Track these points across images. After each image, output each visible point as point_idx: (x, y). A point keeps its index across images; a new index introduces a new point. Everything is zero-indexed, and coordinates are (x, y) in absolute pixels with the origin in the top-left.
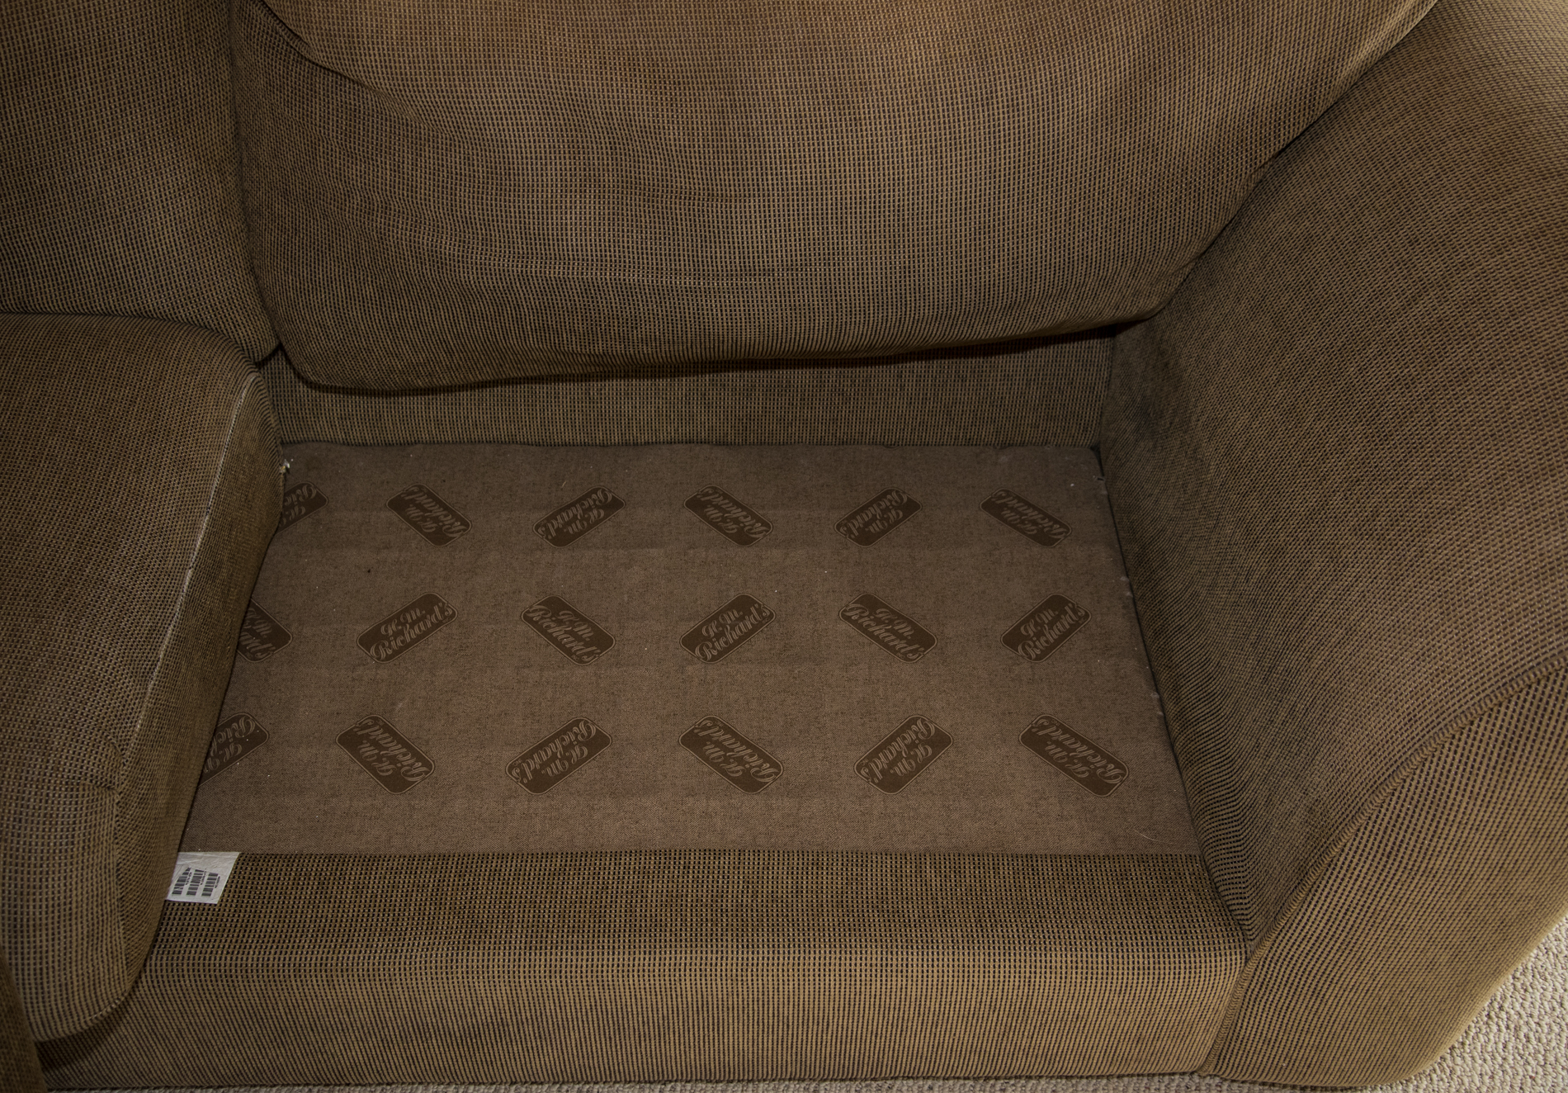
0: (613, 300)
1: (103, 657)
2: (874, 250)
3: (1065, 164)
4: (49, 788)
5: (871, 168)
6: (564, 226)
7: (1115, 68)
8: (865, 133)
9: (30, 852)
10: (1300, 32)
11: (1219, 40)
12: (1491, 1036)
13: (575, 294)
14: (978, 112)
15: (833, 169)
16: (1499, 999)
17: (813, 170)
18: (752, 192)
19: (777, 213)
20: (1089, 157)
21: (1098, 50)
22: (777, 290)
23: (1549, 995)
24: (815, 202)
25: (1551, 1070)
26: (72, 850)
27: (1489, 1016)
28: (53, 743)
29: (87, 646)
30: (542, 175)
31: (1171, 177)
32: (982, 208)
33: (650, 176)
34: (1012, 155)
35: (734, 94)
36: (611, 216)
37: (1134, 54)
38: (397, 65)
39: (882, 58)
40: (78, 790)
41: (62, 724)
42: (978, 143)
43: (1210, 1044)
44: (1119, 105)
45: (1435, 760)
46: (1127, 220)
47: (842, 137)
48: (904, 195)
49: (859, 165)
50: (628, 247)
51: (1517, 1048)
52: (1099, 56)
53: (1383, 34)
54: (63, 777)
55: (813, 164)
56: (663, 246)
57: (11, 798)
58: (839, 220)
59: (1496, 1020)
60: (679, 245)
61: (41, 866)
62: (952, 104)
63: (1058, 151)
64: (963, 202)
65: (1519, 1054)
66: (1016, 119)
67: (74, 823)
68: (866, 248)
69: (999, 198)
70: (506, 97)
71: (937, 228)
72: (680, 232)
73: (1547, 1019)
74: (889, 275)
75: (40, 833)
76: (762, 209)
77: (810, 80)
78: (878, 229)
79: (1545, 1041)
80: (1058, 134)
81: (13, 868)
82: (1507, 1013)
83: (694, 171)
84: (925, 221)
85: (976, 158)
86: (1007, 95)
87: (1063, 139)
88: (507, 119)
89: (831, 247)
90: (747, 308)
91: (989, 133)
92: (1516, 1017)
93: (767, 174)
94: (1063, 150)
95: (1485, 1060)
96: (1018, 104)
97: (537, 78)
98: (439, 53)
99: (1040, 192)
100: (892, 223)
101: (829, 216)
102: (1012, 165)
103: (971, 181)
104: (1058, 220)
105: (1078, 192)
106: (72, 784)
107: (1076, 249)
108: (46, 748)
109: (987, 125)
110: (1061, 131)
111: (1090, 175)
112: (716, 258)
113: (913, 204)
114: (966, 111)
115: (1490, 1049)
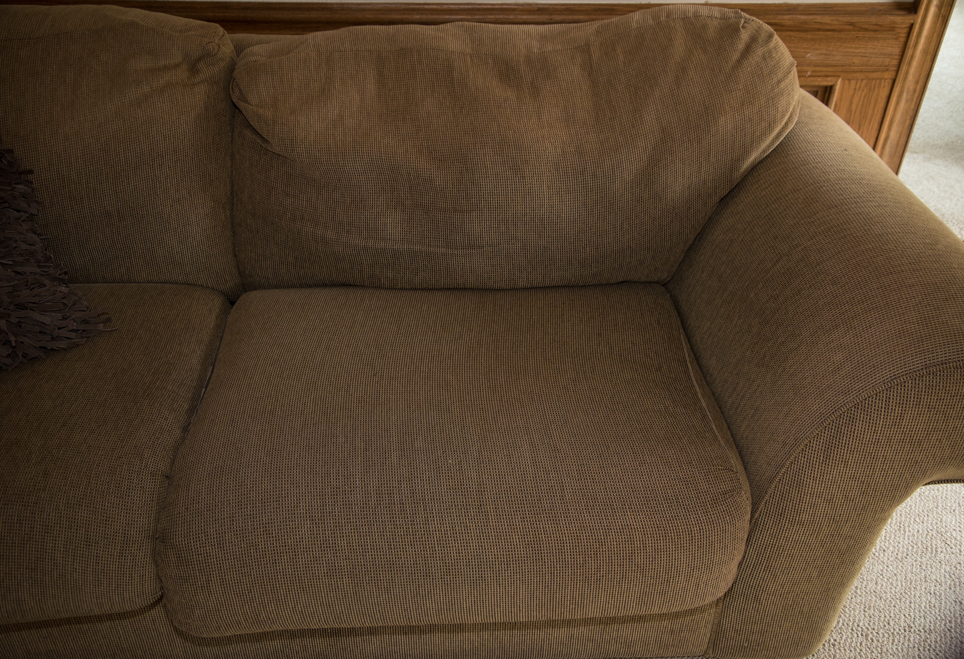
0: (407, 260)
1: (166, 419)
2: (530, 238)
3: (619, 203)
4: (143, 475)
5: (530, 199)
6: (386, 224)
7: (640, 161)
8: (527, 183)
9: (133, 504)
10: (723, 147)
11: (687, 150)
12: (854, 639)
13: (389, 257)
14: (579, 177)
15: (512, 199)
16: (857, 621)
17: (503, 199)
18: (474, 209)
19: (486, 219)
20: (630, 200)
21: (633, 152)
22: (485, 256)
23: (882, 619)
24: (503, 214)
25: (884, 655)
26: (152, 504)
27: (852, 629)
28: (145, 455)
29: (159, 415)
30: (377, 201)
31: (668, 210)
32: (581, 222)
33: (427, 201)
34: (594, 197)
35: (467, 164)
36: (408, 220)
37: (649, 155)
38: (313, 152)
39: (535, 150)
40: (156, 476)
41: (149, 447)
42: (578, 191)
43: (708, 635)
44: (643, 177)
45: (796, 462)
46: (649, 231)
47: (517, 185)
48: (544, 213)
49: (524, 197)
50: (416, 234)
51: (867, 645)
52: (633, 155)
53: (760, 150)
54: (149, 470)
55: (503, 197)
56: (432, 234)
57: (126, 479)
58: (514, 224)
59: (856, 631)
60: (439, 233)
61: (138, 511)
62: (567, 173)
63: (615, 197)
64: (572, 218)
65: (868, 648)
66: (596, 181)
67: (154, 491)
68: (527, 237)
69: (589, 217)
70: (362, 166)
71: (560, 229)
72: (440, 227)
73: (882, 631)
74: (537, 250)
75: (138, 495)
76: (479, 217)
77: (502, 159)
78: (532, 228)
79: (881, 641)
80: (615, 189)
81: (125, 511)
82: (861, 628)
83: (448, 199)
84: (554, 226)
85: (577, 198)
86: (592, 170)
87: (618, 191)
88: (362, 176)
89: (510, 236)
90: (470, 265)
91: (584, 187)
92: (866, 630)
93: (481, 200)
94: (618, 196)
95: (851, 651)
96: (597, 175)
97: (377, 157)
98: (332, 146)
99: (607, 215)
100: (539, 226)
101: (510, 221)
102: (594, 202)
103: (575, 208)
104: (616, 228)
105: (625, 216)
106: (153, 473)
107: (625, 243)
108: (141, 457)
109: (583, 183)
110: (617, 188)
111: (631, 208)
112: (456, 240)
113: (549, 217)
114: (573, 176)
115: (853, 646)
